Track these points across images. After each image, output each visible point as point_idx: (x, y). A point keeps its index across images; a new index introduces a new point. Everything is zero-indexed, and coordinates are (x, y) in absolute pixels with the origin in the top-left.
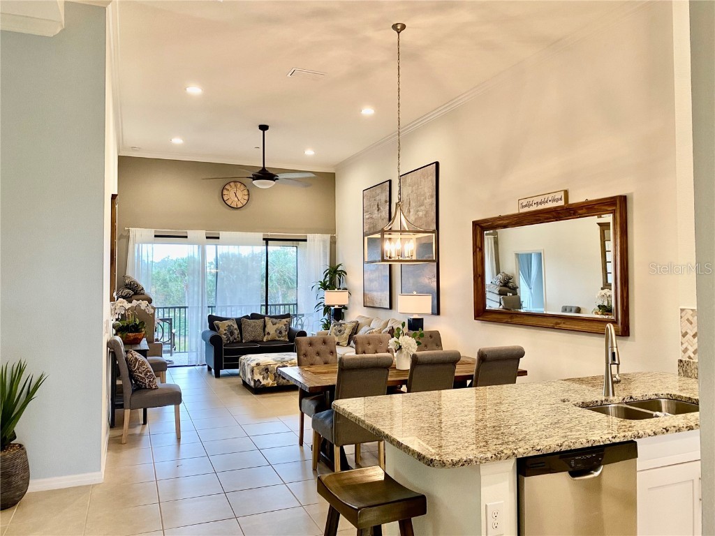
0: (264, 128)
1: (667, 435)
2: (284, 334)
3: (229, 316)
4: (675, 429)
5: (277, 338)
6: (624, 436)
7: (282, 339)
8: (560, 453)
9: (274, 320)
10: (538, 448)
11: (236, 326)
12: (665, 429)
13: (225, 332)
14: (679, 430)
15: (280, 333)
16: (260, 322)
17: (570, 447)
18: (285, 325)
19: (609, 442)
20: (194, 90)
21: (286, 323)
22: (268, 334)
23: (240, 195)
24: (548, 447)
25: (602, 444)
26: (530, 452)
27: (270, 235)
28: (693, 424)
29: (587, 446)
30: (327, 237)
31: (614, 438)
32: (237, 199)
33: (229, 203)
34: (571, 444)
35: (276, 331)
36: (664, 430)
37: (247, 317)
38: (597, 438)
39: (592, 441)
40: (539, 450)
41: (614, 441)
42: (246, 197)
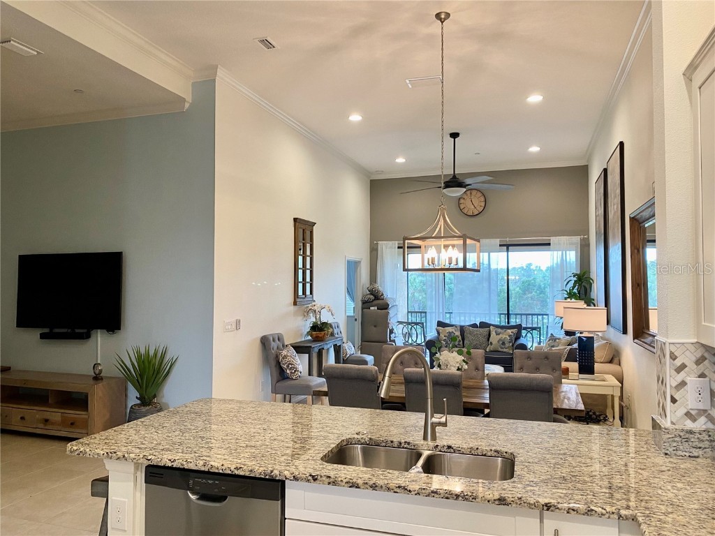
0: (454, 135)
1: (313, 485)
2: (507, 345)
3: (453, 323)
4: (328, 480)
5: (500, 350)
6: (251, 471)
7: (505, 350)
8: (171, 468)
9: (499, 330)
10: (149, 458)
11: (458, 333)
12: (313, 476)
13: (444, 338)
14: (334, 483)
15: (503, 343)
17: (182, 465)
18: (510, 336)
19: (230, 472)
20: (355, 118)
21: (511, 334)
22: (491, 343)
23: (476, 202)
24: (159, 460)
25: (221, 471)
26: (140, 459)
27: (508, 240)
28: (360, 482)
29: (203, 469)
30: (577, 239)
31: (237, 468)
32: (473, 207)
33: (465, 211)
34: (185, 463)
35: (498, 341)
36: (310, 478)
37: (474, 326)
40: (149, 460)
41: (237, 472)
42: (483, 204)
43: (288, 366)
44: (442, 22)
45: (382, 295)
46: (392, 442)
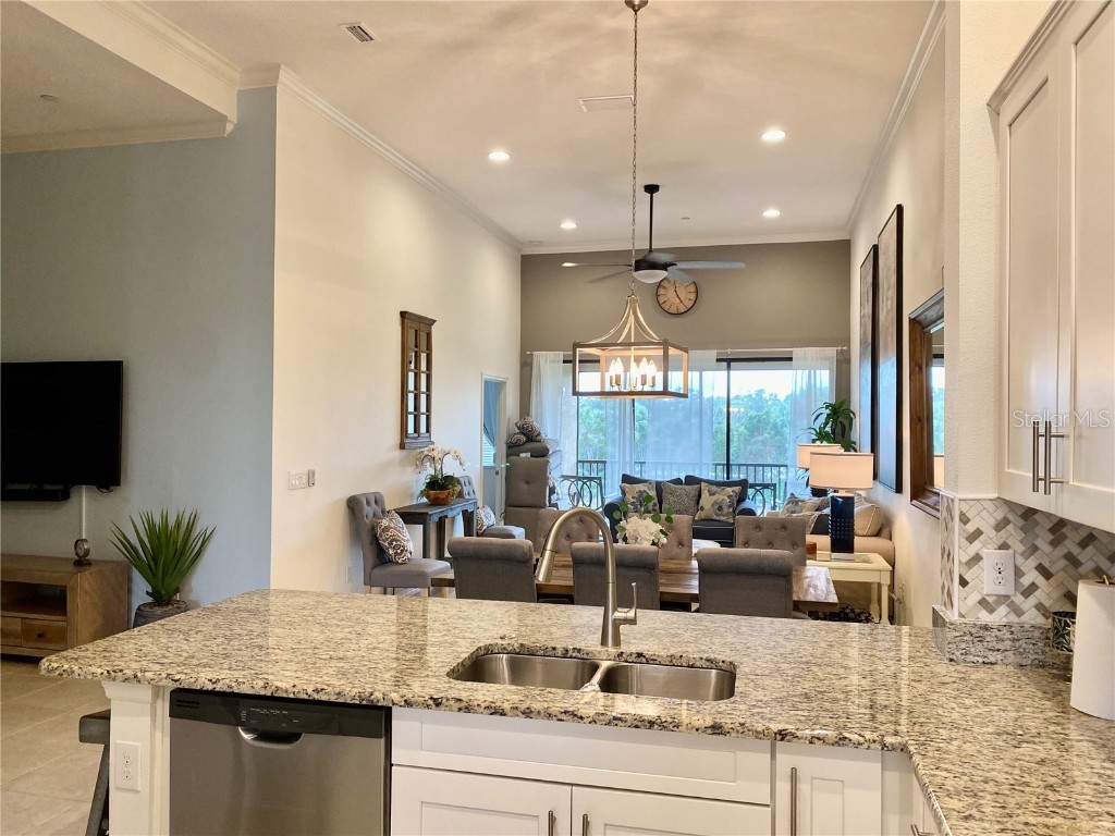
0: (651, 189)
1: (434, 713)
2: (725, 510)
3: (645, 477)
4: (458, 705)
5: (715, 517)
6: (339, 694)
7: (722, 518)
8: (213, 693)
9: (714, 488)
10: (177, 677)
11: (653, 493)
12: (435, 700)
13: (632, 500)
14: (468, 709)
15: (720, 508)
16: (692, 489)
17: (230, 687)
18: (729, 497)
19: (306, 697)
20: (499, 156)
21: (731, 494)
22: (702, 508)
23: (682, 293)
24: (193, 680)
25: (291, 696)
26: (161, 680)
27: (730, 352)
28: (506, 706)
29: (262, 693)
30: (831, 352)
31: (317, 691)
32: (677, 301)
33: (666, 307)
34: (234, 684)
35: (713, 505)
36: (430, 702)
37: (677, 481)
38: (283, 685)
39: (273, 687)
41: (316, 696)
42: (693, 296)
43: (391, 544)
44: (636, 12)
45: (539, 434)
46: (554, 649)
